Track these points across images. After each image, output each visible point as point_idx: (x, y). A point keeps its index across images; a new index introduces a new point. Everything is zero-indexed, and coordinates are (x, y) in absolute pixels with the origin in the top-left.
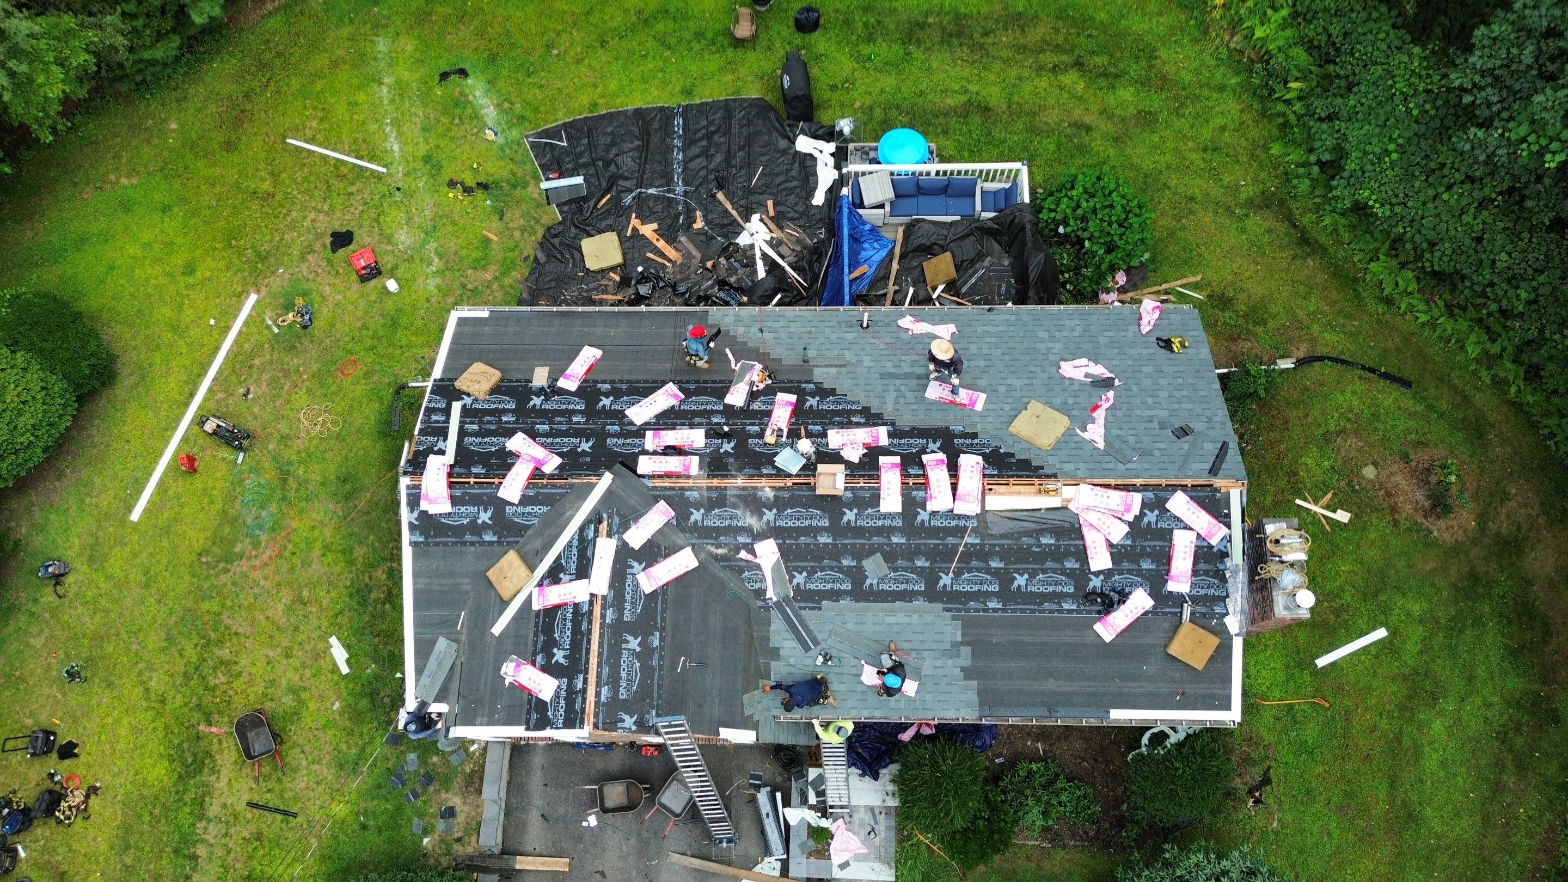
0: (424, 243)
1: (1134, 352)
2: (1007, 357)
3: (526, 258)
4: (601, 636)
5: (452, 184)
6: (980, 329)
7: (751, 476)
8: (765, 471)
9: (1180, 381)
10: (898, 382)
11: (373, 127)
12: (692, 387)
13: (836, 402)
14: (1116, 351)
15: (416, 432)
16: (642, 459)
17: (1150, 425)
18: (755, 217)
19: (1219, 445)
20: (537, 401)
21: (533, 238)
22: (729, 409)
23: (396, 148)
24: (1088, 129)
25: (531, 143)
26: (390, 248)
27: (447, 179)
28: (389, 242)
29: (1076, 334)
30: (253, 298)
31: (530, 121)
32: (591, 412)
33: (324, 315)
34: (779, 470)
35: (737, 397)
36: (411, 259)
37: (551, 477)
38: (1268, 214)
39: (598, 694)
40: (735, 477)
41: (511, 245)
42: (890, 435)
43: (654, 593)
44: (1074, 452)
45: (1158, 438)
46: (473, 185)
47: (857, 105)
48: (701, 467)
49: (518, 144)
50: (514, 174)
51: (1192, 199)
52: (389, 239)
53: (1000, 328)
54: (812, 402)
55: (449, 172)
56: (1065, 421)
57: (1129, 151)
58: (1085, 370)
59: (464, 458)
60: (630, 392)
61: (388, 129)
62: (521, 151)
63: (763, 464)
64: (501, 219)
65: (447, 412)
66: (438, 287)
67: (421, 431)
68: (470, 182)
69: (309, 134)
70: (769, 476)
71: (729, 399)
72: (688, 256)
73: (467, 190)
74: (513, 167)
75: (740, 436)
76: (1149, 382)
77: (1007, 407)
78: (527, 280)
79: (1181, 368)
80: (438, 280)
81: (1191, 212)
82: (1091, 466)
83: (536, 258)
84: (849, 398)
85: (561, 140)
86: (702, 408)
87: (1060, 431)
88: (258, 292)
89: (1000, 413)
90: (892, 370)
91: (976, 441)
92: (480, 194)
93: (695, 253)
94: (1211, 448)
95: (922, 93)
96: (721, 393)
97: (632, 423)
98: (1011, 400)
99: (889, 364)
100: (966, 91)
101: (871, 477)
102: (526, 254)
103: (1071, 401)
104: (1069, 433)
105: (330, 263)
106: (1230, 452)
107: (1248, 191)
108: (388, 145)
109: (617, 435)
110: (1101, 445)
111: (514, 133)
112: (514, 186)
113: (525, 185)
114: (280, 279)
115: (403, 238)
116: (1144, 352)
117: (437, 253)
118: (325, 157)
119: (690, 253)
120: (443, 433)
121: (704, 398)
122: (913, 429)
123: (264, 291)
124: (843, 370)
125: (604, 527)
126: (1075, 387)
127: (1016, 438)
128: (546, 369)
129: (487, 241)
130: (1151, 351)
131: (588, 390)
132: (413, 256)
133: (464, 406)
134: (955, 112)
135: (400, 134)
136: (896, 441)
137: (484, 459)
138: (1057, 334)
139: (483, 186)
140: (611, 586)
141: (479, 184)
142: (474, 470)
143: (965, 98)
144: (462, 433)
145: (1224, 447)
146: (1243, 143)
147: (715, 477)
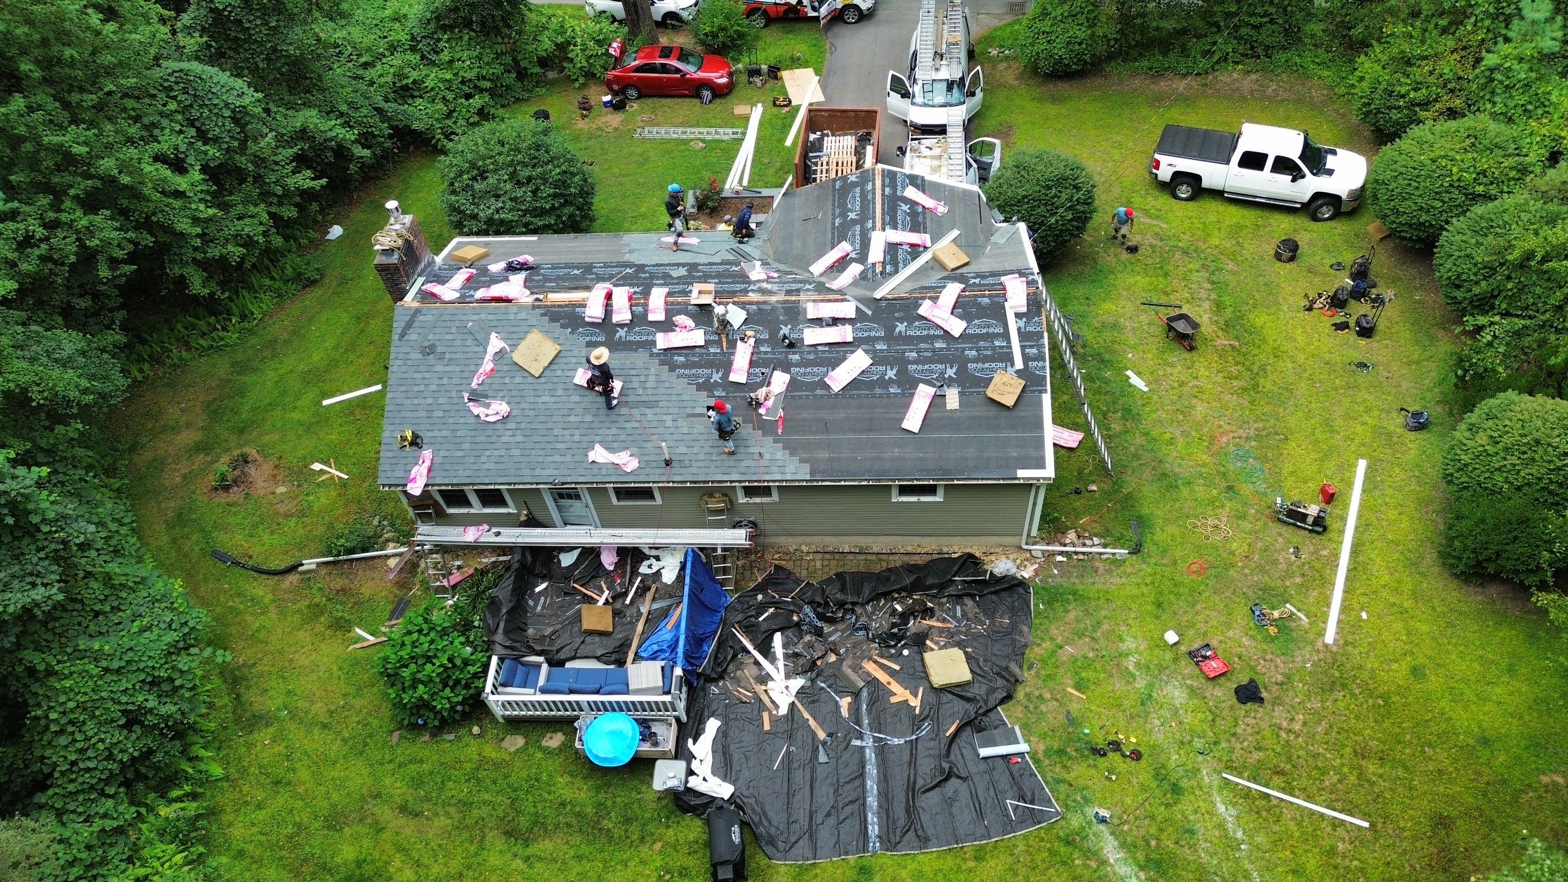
0: (1150, 686)
1: (444, 433)
2: (549, 426)
3: (1030, 667)
4: (874, 212)
5: (1136, 755)
6: (568, 458)
7: (765, 303)
8: (755, 307)
9: (416, 402)
10: (645, 398)
11: (1260, 839)
12: (819, 392)
13: (698, 377)
14: (459, 434)
15: (1046, 335)
16: (852, 315)
17: (453, 356)
18: (783, 710)
19: (406, 337)
20: (951, 372)
21: (1027, 690)
22: (786, 370)
23: (1221, 808)
24: (403, 809)
25: (1052, 806)
26: (1188, 682)
27: (1143, 762)
28: (1190, 687)
29: (488, 453)
30: (1329, 638)
31: (1058, 837)
32: (901, 363)
33: (1241, 616)
34: (743, 308)
35: (780, 380)
36: (1161, 668)
37: (924, 298)
38: (257, 708)
39: (874, 184)
40: (778, 302)
41: (1051, 684)
42: (653, 343)
43: (839, 242)
44: (515, 329)
45: (449, 343)
46: (1111, 755)
47: (658, 846)
48: (805, 310)
49: (1067, 806)
50: (1065, 767)
51: (325, 726)
52: (1192, 692)
53: (551, 459)
54: (716, 377)
55: (1143, 772)
56: (517, 357)
57: (369, 781)
58: (490, 412)
59: (997, 311)
60: (871, 385)
61: (1239, 834)
62: (1062, 797)
63: (756, 314)
64: (1068, 712)
65: (1026, 358)
66: (1121, 639)
67: (1042, 337)
68: (1115, 757)
69: (1341, 832)
70: (751, 303)
71: (786, 378)
72: (857, 668)
73: (1116, 746)
74: (1069, 777)
75: (774, 340)
76: (441, 401)
77: (559, 373)
78: (1026, 646)
79: (411, 414)
80: (1123, 647)
81: (331, 713)
82: (505, 317)
83: (1021, 667)
84: (686, 380)
85: (1016, 808)
86: (809, 370)
87: (522, 346)
88: (1326, 646)
89: (566, 367)
90: (648, 411)
91: (588, 339)
92: (1100, 742)
93: (849, 672)
94: (412, 336)
95: (579, 858)
96: (793, 385)
97: (866, 352)
98: (555, 380)
99: (650, 417)
100: (527, 859)
101: (672, 304)
102: (1033, 672)
103: (507, 380)
104: (514, 346)
105: (1252, 669)
106: (399, 331)
107: (264, 736)
108: (1233, 812)
109: (876, 339)
110: (493, 335)
111: (1075, 821)
112: (1061, 752)
113: (1048, 752)
114: (1305, 659)
115: (1176, 693)
116: (435, 434)
117: (1134, 677)
118: (1309, 799)
119: (854, 670)
120: (1023, 335)
121: (808, 379)
122: (636, 350)
123: (1319, 645)
124: (689, 411)
125: (879, 269)
126: (501, 394)
127: (555, 340)
128: (949, 407)
129: (1078, 687)
130: (430, 434)
131: (909, 384)
132: (1157, 671)
133: (1013, 365)
134: (546, 830)
135: (1221, 826)
136: (650, 338)
137: (983, 312)
138: (503, 452)
139: (1098, 752)
140: (869, 240)
141: (1105, 755)
142: (986, 300)
143: (530, 851)
144: (1006, 336)
145: (402, 335)
146: (246, 789)
147: (794, 302)
